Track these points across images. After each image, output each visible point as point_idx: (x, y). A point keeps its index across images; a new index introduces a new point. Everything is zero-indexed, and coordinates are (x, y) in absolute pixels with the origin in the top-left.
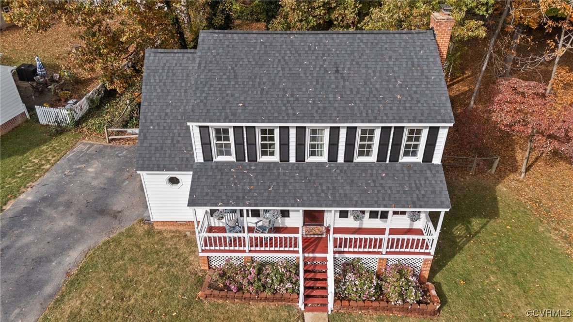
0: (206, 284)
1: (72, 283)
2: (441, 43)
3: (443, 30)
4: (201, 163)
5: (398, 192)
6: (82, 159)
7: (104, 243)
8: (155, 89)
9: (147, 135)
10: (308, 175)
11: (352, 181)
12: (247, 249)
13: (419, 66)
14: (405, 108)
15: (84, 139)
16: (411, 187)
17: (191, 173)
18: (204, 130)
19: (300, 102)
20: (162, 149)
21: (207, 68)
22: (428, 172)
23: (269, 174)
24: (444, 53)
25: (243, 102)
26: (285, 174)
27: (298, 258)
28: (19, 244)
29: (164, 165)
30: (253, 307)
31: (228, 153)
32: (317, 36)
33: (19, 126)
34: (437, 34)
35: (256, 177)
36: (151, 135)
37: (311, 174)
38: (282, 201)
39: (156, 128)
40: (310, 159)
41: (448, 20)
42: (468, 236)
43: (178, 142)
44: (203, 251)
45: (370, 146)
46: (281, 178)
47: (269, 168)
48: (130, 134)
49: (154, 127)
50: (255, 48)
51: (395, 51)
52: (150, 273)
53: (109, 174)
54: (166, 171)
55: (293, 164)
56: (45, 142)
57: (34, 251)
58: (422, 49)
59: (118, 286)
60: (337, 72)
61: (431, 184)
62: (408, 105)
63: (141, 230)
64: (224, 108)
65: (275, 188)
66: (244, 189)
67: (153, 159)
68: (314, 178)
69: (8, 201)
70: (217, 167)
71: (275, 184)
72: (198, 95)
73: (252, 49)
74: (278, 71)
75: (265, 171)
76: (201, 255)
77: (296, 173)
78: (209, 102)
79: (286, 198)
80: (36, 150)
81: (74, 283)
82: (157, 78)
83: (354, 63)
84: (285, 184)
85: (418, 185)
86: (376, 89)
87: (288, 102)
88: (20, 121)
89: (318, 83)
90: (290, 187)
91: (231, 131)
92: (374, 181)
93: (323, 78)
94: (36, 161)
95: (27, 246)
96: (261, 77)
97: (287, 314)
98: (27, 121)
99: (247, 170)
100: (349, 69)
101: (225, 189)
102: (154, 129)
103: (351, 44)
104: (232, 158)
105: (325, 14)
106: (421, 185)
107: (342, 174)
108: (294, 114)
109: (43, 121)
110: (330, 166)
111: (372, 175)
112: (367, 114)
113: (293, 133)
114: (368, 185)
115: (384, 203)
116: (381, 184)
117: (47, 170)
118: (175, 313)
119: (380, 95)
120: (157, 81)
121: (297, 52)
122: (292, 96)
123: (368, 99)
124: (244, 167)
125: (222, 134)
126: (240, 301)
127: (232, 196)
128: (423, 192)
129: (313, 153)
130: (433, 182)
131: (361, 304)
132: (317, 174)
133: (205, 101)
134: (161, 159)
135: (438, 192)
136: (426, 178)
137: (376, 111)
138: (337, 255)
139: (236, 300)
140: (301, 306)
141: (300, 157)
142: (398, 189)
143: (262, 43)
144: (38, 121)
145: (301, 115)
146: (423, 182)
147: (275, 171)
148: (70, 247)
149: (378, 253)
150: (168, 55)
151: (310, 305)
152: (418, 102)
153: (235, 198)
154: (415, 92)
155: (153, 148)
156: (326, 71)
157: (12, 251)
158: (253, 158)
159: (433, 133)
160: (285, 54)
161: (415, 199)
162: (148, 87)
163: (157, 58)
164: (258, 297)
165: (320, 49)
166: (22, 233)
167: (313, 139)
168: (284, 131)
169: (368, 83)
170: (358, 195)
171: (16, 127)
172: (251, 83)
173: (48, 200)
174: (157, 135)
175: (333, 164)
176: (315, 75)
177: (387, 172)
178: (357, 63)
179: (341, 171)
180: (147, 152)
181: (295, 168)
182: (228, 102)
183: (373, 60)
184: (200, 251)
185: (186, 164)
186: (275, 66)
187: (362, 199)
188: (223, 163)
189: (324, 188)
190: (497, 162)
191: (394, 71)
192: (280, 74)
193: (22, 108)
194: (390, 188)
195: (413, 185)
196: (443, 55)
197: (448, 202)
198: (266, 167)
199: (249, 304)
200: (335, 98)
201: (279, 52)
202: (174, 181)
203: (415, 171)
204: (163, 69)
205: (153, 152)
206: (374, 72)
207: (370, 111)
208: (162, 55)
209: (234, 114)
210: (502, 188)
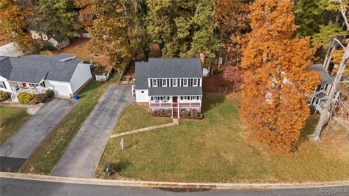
0: (151, 114)
1: (122, 114)
2: (202, 60)
4: (150, 87)
6: (113, 89)
7: (126, 107)
9: (137, 81)
11: (183, 90)
12: (160, 106)
14: (193, 75)
15: (111, 84)
17: (148, 90)
18: (151, 80)
19: (171, 74)
20: (140, 85)
22: (199, 88)
25: (159, 74)
26: (168, 89)
27: (171, 108)
28: (106, 108)
31: (156, 85)
35: (162, 90)
40: (174, 86)
43: (144, 83)
44: (150, 107)
45: (186, 83)
47: (165, 88)
48: (123, 83)
50: (161, 62)
51: (191, 63)
52: (138, 112)
53: (121, 93)
54: (140, 90)
55: (170, 87)
56: (100, 85)
57: (111, 109)
58: (197, 62)
60: (179, 67)
63: (134, 104)
64: (155, 75)
66: (160, 92)
67: (139, 87)
69: (98, 99)
70: (153, 88)
71: (166, 91)
77: (171, 89)
80: (99, 87)
84: (168, 91)
86: (187, 71)
87: (169, 74)
88: (90, 80)
89: (175, 70)
90: (170, 92)
91: (157, 80)
93: (176, 68)
94: (101, 90)
95: (109, 107)
96: (163, 69)
97: (169, 119)
98: (92, 80)
100: (182, 66)
101: (156, 92)
104: (157, 86)
105: (178, 49)
107: (180, 89)
108: (170, 76)
109: (97, 79)
112: (185, 76)
113: (170, 80)
114: (186, 91)
117: (105, 92)
118: (146, 118)
122: (169, 72)
123: (185, 73)
124: (159, 88)
125: (155, 81)
126: (159, 117)
129: (174, 85)
130: (200, 90)
131: (185, 117)
132: (175, 89)
137: (187, 75)
138: (180, 107)
140: (172, 118)
141: (172, 85)
144: (96, 80)
145: (172, 76)
146: (197, 90)
149: (189, 106)
151: (174, 117)
152: (196, 73)
154: (195, 71)
155: (138, 84)
158: (161, 86)
159: (199, 80)
160: (168, 63)
162: (136, 71)
163: (138, 64)
164: (163, 116)
167: (174, 82)
168: (168, 80)
172: (161, 70)
173: (108, 99)
174: (139, 81)
175: (179, 87)
176: (174, 68)
177: (190, 88)
182: (156, 74)
185: (146, 88)
186: (166, 66)
188: (155, 87)
189: (177, 92)
190: (226, 89)
191: (191, 67)
192: (167, 68)
193: (91, 76)
194: (191, 92)
195: (195, 91)
197: (202, 94)
199: (161, 117)
200: (178, 73)
202: (143, 92)
203: (196, 88)
206: (187, 67)
209: (158, 76)
210: (227, 96)
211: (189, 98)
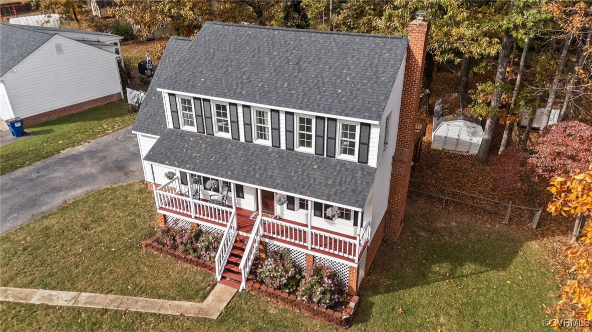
0: (154, 238)
1: (63, 208)
2: (414, 49)
3: (416, 36)
4: (171, 129)
5: (320, 183)
7: (105, 189)
8: (166, 68)
9: (149, 103)
10: (249, 154)
11: (284, 166)
12: (193, 214)
13: (376, 67)
14: (339, 102)
16: (334, 182)
17: (158, 137)
18: (172, 98)
19: (251, 84)
20: (154, 116)
21: (195, 50)
22: (360, 172)
23: (218, 147)
24: (419, 61)
25: (206, 78)
26: (230, 150)
28: (50, 176)
29: (152, 129)
30: (178, 265)
31: (191, 124)
32: (298, 33)
33: (113, 102)
34: (410, 39)
35: (206, 148)
36: (151, 103)
37: (252, 154)
38: (215, 171)
39: (157, 98)
40: (257, 141)
41: (420, 25)
42: (448, 275)
44: (161, 208)
45: (308, 137)
46: (226, 152)
47: (220, 144)
49: (156, 97)
50: (240, 38)
51: (360, 52)
52: (119, 217)
54: (151, 134)
55: (243, 143)
57: (56, 183)
58: (388, 52)
59: (89, 219)
60: (298, 64)
61: (356, 183)
62: (344, 99)
64: (189, 81)
65: (216, 159)
66: (191, 156)
67: (146, 123)
68: (253, 158)
69: (66, 148)
70: (181, 134)
71: (218, 156)
72: (176, 69)
73: (238, 39)
74: (248, 58)
75: (216, 144)
76: (159, 211)
77: (240, 151)
78: (181, 75)
79: (220, 169)
80: (111, 120)
81: (64, 208)
82: (171, 59)
83: (317, 58)
84: (226, 157)
85: (343, 182)
86: (324, 82)
87: (242, 83)
88: (115, 99)
89: (275, 71)
90: (229, 161)
91: (193, 103)
92: (304, 170)
93: (282, 67)
94: (105, 126)
95: (55, 178)
96: (232, 61)
97: (202, 278)
98: (121, 100)
99: (202, 141)
100: (310, 63)
101: (177, 152)
102: (155, 99)
103: (325, 42)
104: (194, 129)
106: (345, 182)
107: (279, 159)
108: (240, 93)
109: (130, 101)
110: (272, 151)
111: (304, 165)
112: (302, 101)
113: (240, 112)
114: (296, 172)
115: (302, 190)
116: (308, 174)
117: (108, 134)
118: (113, 249)
119: (324, 87)
120: (170, 62)
121: (273, 44)
122: (247, 78)
123: (310, 89)
124: (202, 139)
125: (186, 104)
126: (171, 258)
127: (179, 159)
128: (343, 189)
129: (260, 136)
130: (359, 182)
131: (272, 290)
132: (257, 155)
133: (178, 74)
134: (151, 124)
135: (358, 192)
136: (354, 177)
137: (311, 101)
139: (169, 256)
140: (218, 276)
141: (248, 137)
142: (322, 181)
143: (249, 35)
144: (127, 101)
145: (246, 94)
146: (349, 180)
147: (224, 146)
148: (80, 186)
149: (304, 247)
150: (185, 42)
151: (228, 279)
152: (356, 97)
153: (180, 160)
154: (358, 89)
155: (149, 114)
156: (288, 62)
157: (43, 179)
158: (210, 131)
159: (366, 130)
160: (263, 45)
161: (332, 193)
162: (162, 66)
163: (176, 43)
164: (185, 258)
165: (294, 44)
166: (59, 169)
167: (258, 121)
168: (233, 109)
169: (319, 76)
170: (282, 179)
171: (111, 103)
172: (221, 64)
173: (91, 154)
174: (155, 104)
175: (276, 149)
176: (277, 64)
177: (320, 165)
178: (320, 59)
179: (279, 157)
180: (144, 116)
181: (242, 146)
182: (195, 76)
183: (336, 58)
184: (158, 208)
186: (248, 54)
187: (284, 183)
188: (187, 132)
189: (257, 167)
190: (538, 214)
191: (349, 69)
192: (248, 61)
193: (119, 89)
194: (315, 179)
195: (338, 181)
196: (417, 62)
198: (219, 142)
199: (177, 262)
200: (282, 84)
201: (258, 43)
203: (347, 169)
204: (178, 53)
205: (148, 118)
206: (330, 68)
207: (306, 100)
208: (181, 41)
209: (194, 86)
210: (534, 245)
211: (319, 209)
